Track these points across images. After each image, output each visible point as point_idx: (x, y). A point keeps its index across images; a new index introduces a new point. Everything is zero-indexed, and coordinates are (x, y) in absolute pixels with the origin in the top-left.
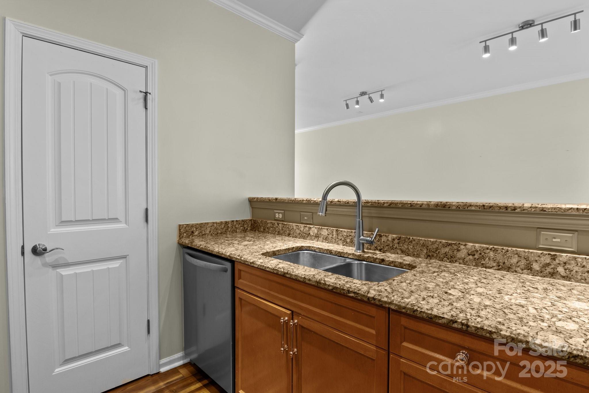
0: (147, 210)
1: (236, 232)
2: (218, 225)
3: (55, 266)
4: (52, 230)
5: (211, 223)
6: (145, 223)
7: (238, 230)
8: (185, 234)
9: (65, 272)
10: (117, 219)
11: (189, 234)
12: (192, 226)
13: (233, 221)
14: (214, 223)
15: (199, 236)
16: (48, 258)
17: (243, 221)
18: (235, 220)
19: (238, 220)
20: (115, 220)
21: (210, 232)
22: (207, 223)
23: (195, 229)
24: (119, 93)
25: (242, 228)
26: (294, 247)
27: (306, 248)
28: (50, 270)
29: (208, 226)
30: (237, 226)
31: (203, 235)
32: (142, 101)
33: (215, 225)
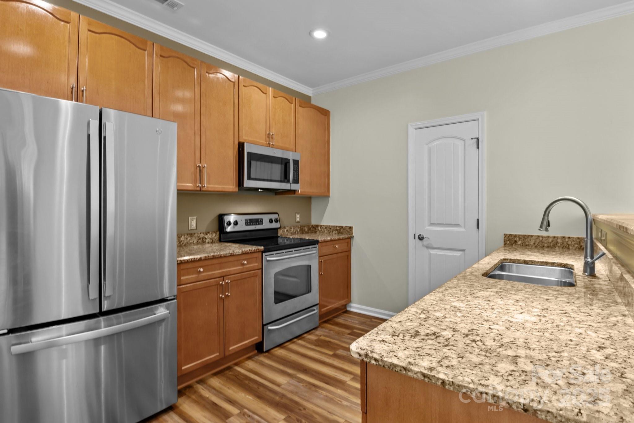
0: (478, 220)
1: (568, 248)
2: (544, 238)
3: (428, 247)
4: (427, 228)
5: (536, 236)
6: (477, 229)
7: (571, 247)
8: (508, 242)
9: (433, 252)
10: (459, 225)
11: (512, 243)
12: (515, 236)
13: (564, 237)
14: (539, 236)
15: (522, 245)
16: (425, 242)
17: (579, 238)
18: (567, 236)
19: (571, 236)
20: (457, 225)
21: (534, 244)
22: (532, 236)
23: (518, 239)
24: (460, 143)
25: (576, 245)
26: (555, 263)
27: (570, 266)
28: (425, 249)
29: (532, 239)
30: (570, 243)
31: (526, 245)
32: (475, 145)
33: (541, 238)
